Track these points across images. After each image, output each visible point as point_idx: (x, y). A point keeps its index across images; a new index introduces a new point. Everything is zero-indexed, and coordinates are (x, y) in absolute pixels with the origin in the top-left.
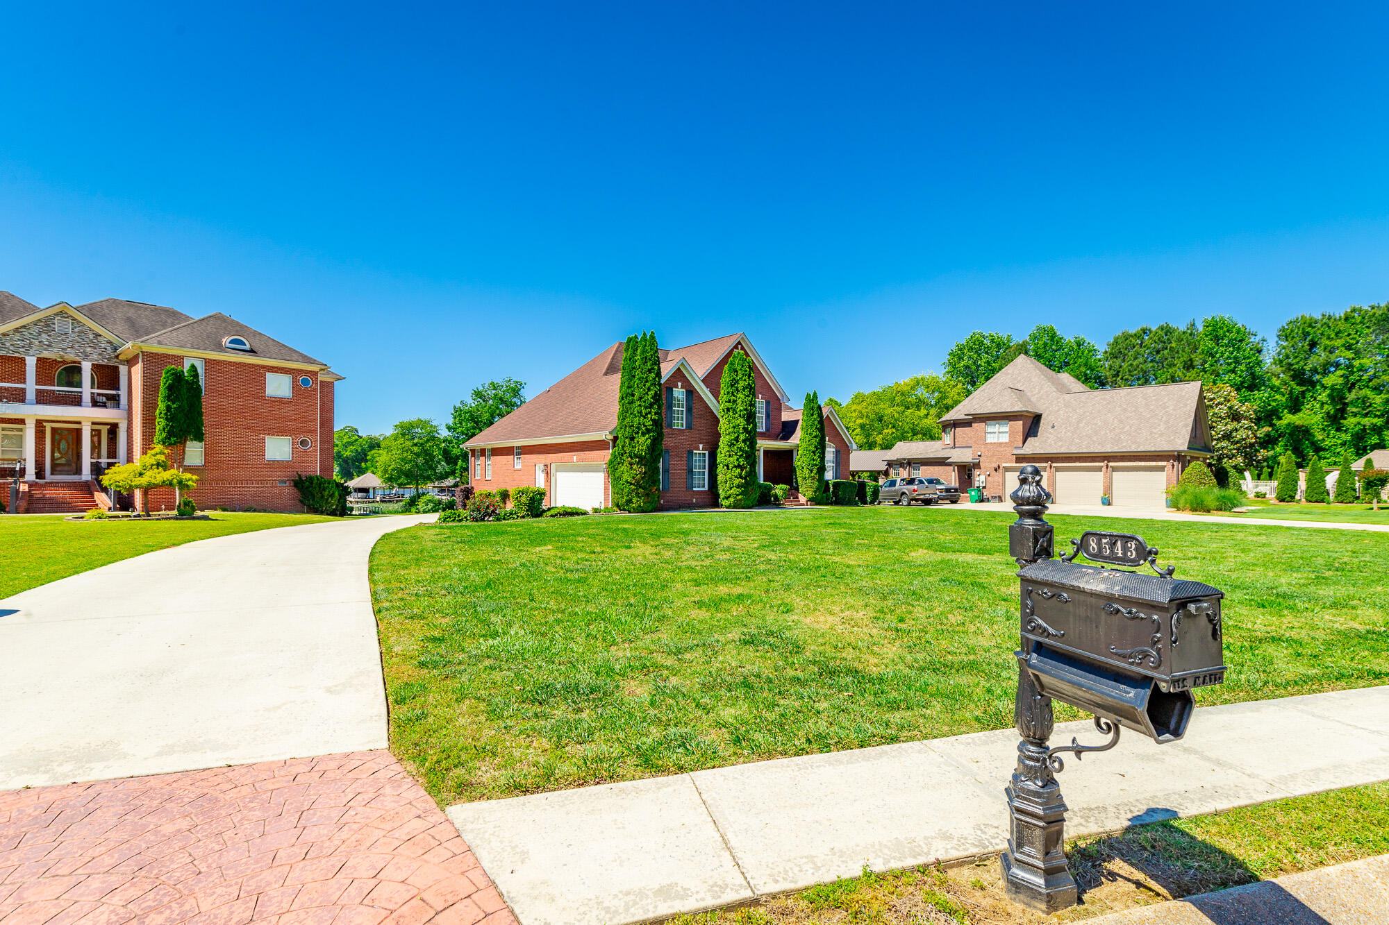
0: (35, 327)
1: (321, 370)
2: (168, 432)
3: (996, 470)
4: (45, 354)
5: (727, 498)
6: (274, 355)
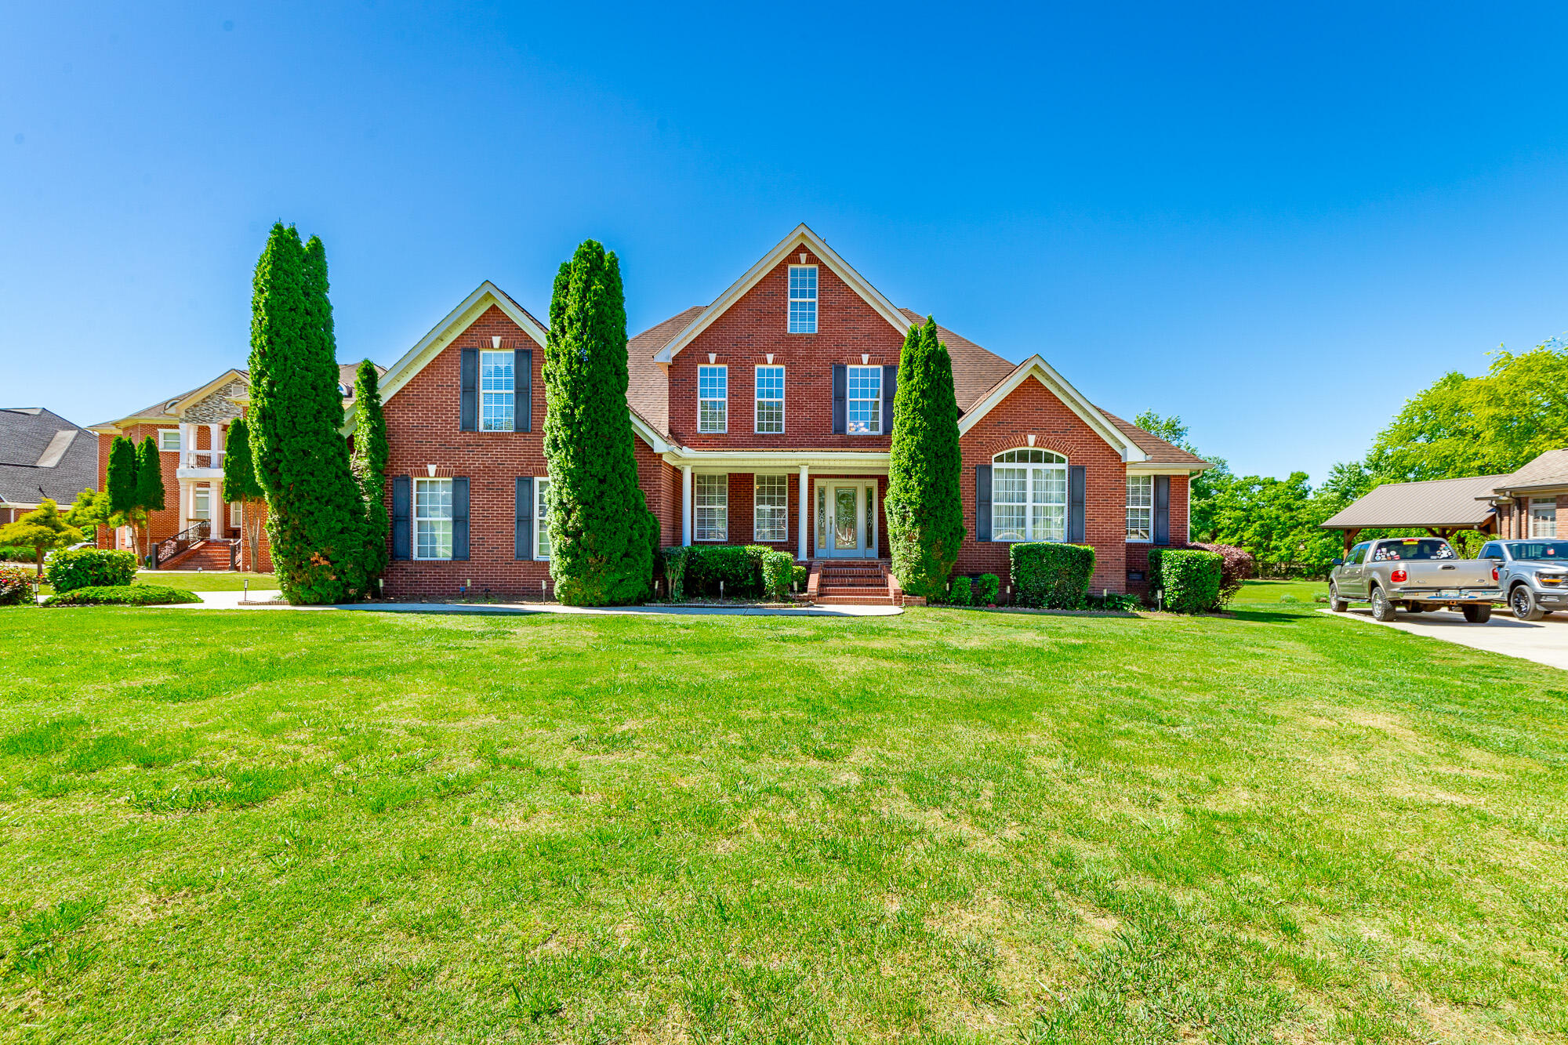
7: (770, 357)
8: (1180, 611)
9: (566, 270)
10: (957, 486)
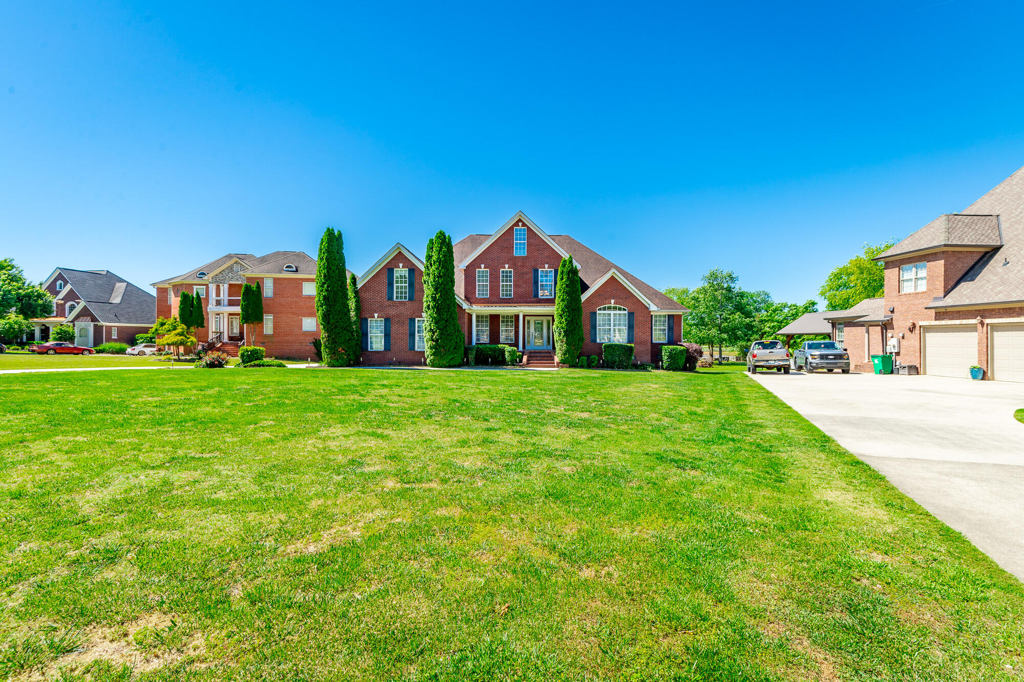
0: (227, 270)
3: (911, 330)
7: (507, 266)
8: (669, 370)
9: (431, 241)
10: (581, 321)
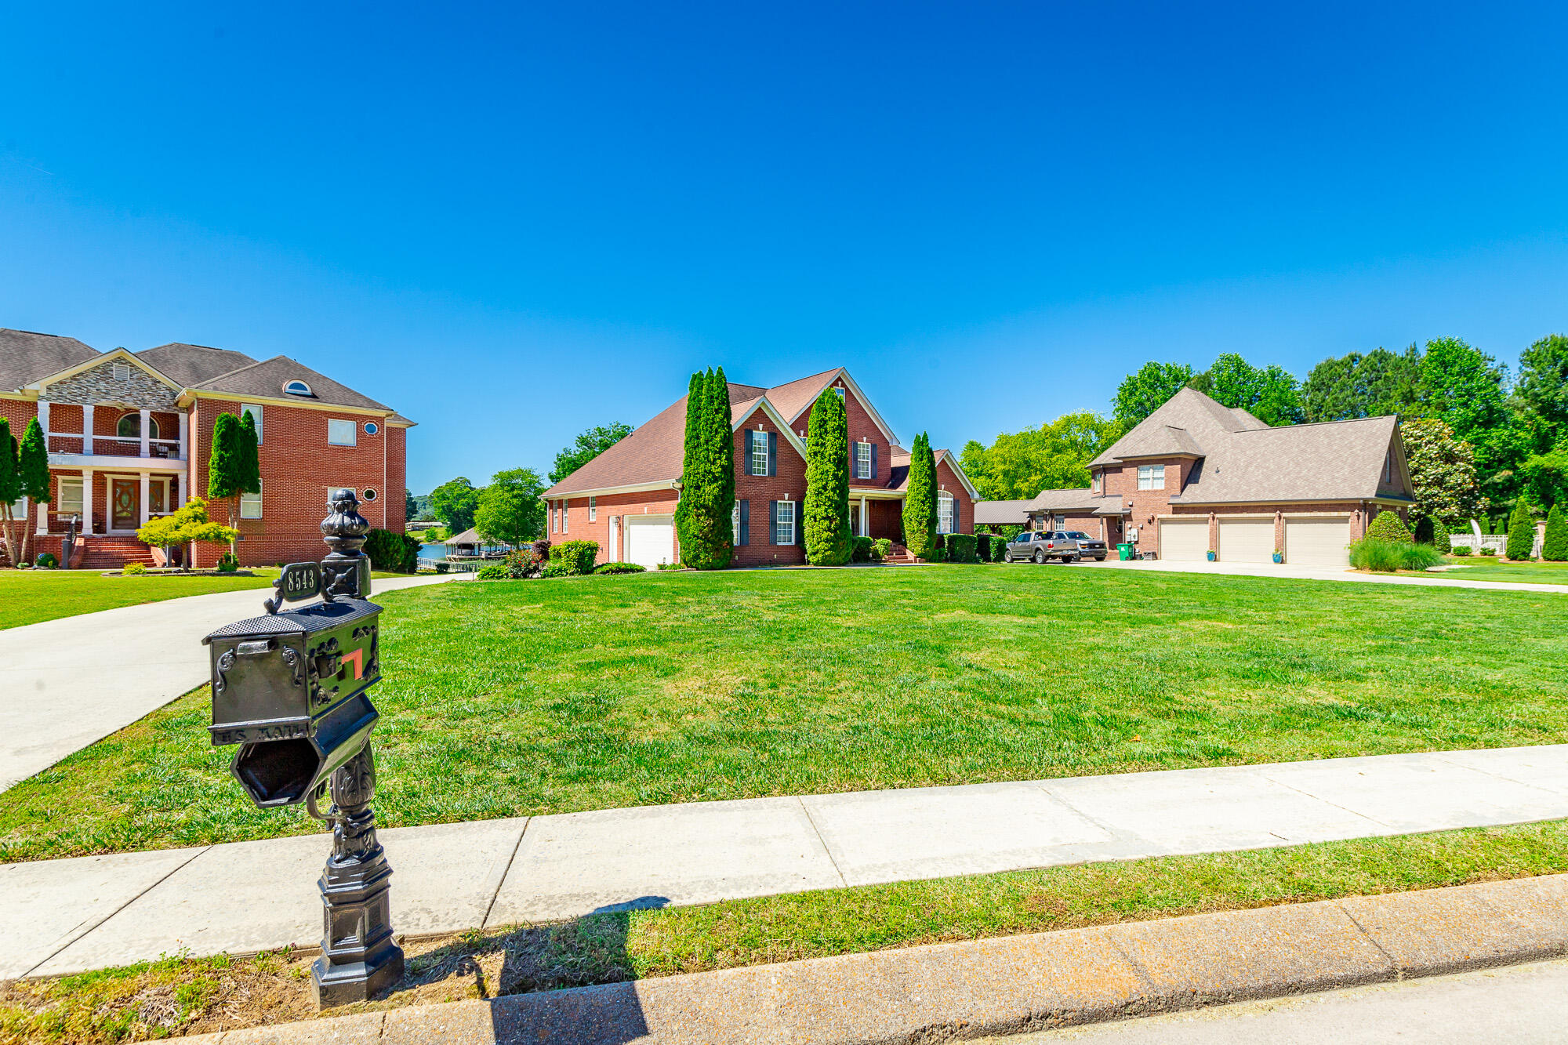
0: (93, 375)
1: (388, 416)
2: (221, 483)
3: (1150, 522)
4: (103, 403)
5: (815, 554)
6: (337, 401)
